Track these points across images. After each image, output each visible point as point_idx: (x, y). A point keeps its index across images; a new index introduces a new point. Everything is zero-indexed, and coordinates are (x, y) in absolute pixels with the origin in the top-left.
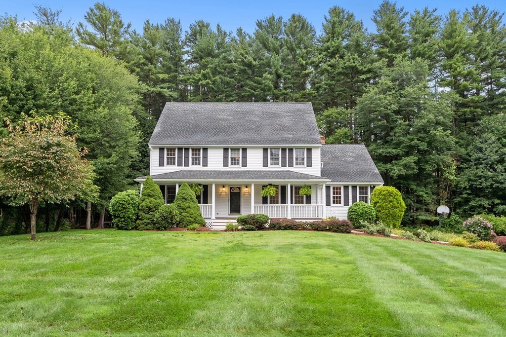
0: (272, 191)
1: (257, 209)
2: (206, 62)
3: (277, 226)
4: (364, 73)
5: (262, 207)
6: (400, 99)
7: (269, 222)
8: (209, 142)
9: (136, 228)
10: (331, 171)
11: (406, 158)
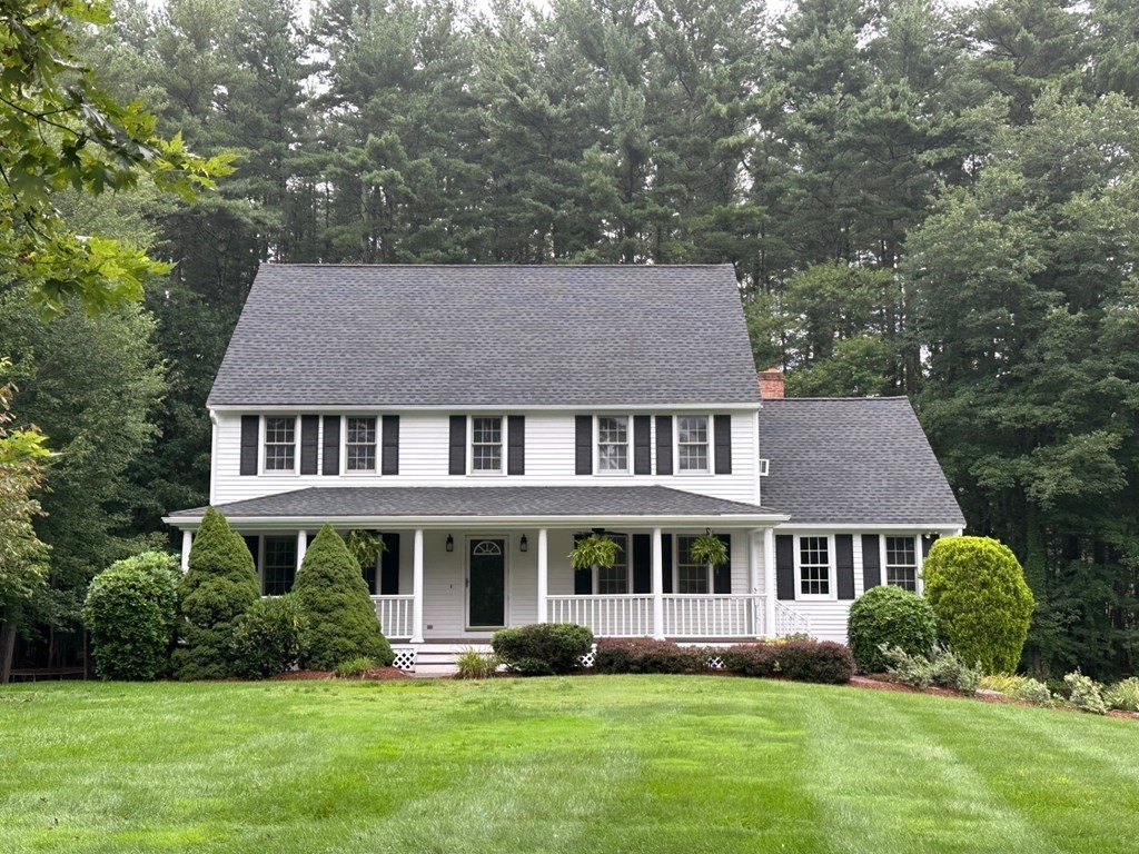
0: (603, 553)
1: (558, 610)
2: (383, 104)
3: (620, 660)
4: (932, 143)
5: (573, 601)
6: (1053, 235)
7: (594, 651)
8: (403, 395)
9: (169, 674)
10: (794, 488)
11: (1081, 437)
